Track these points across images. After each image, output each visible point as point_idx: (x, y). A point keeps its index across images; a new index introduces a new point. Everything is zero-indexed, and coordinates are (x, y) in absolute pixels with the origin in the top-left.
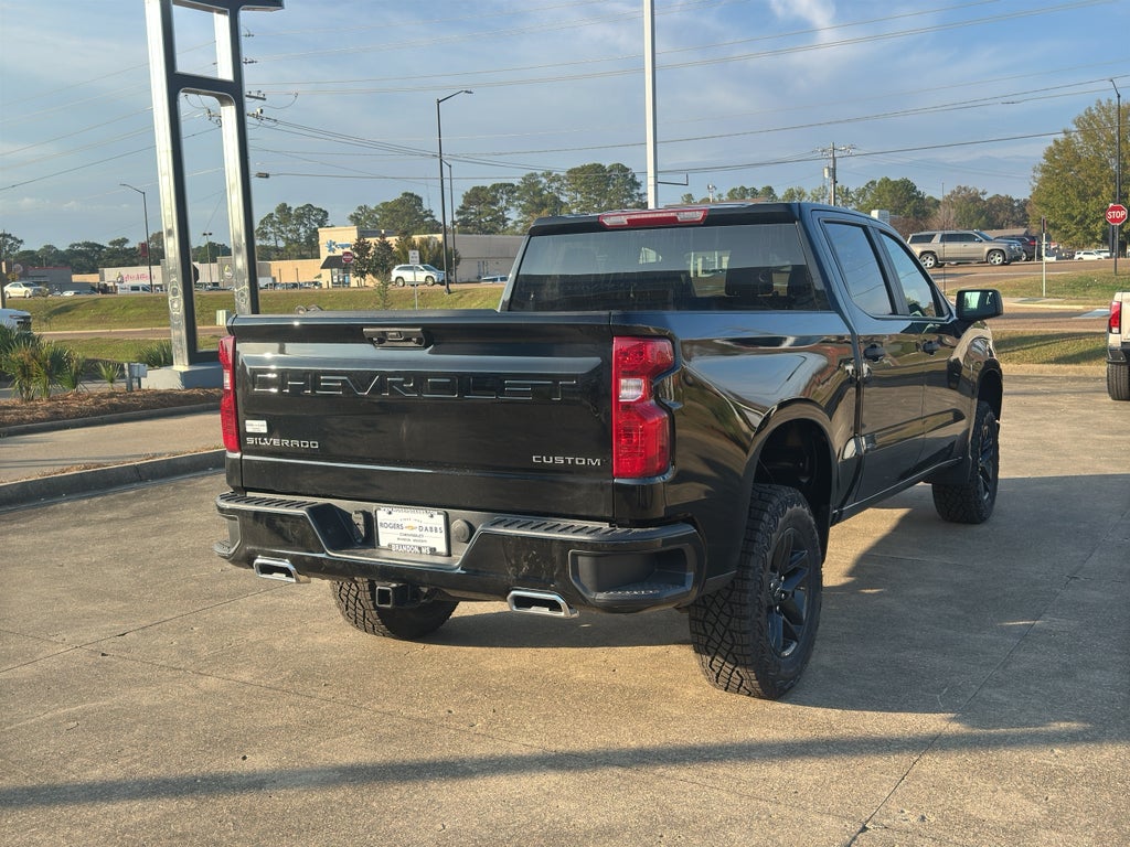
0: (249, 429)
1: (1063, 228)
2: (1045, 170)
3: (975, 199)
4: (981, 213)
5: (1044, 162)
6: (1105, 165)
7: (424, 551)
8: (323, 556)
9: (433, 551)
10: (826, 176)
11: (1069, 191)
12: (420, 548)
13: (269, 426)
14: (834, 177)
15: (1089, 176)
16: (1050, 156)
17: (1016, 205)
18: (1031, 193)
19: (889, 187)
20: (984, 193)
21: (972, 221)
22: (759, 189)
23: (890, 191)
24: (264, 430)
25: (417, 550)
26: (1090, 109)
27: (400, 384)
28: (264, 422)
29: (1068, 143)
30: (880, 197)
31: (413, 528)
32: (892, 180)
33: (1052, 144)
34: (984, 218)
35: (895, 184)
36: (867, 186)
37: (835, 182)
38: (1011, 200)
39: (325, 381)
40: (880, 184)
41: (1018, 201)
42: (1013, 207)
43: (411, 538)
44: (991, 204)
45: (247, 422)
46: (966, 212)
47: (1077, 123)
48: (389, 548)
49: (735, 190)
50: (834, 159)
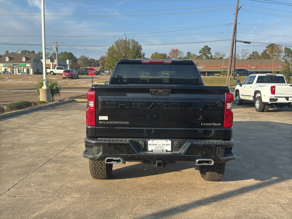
0: (100, 119)
1: (113, 68)
2: (108, 54)
3: (86, 59)
4: (88, 63)
5: (108, 52)
6: (121, 54)
7: (164, 151)
8: (135, 155)
9: (167, 151)
10: (55, 50)
11: (114, 59)
12: (163, 150)
13: (108, 118)
14: (57, 50)
15: (118, 56)
16: (109, 50)
17: (96, 61)
18: (99, 59)
19: (67, 54)
20: (88, 58)
21: (86, 64)
22: (30, 51)
23: (67, 55)
24: (107, 119)
25: (161, 151)
26: (118, 40)
27: (161, 105)
28: (107, 117)
29: (113, 47)
30: (64, 56)
31: (160, 145)
32: (67, 52)
33: (109, 48)
34: (89, 64)
35: (68, 53)
36: (61, 53)
37: (58, 52)
38: (95, 60)
39: (133, 104)
40: (64, 53)
41: (96, 60)
42: (95, 62)
43: (159, 148)
44: (90, 61)
45: (99, 117)
46: (84, 62)
47: (115, 43)
48: (152, 151)
49: (23, 51)
50: (57, 46)
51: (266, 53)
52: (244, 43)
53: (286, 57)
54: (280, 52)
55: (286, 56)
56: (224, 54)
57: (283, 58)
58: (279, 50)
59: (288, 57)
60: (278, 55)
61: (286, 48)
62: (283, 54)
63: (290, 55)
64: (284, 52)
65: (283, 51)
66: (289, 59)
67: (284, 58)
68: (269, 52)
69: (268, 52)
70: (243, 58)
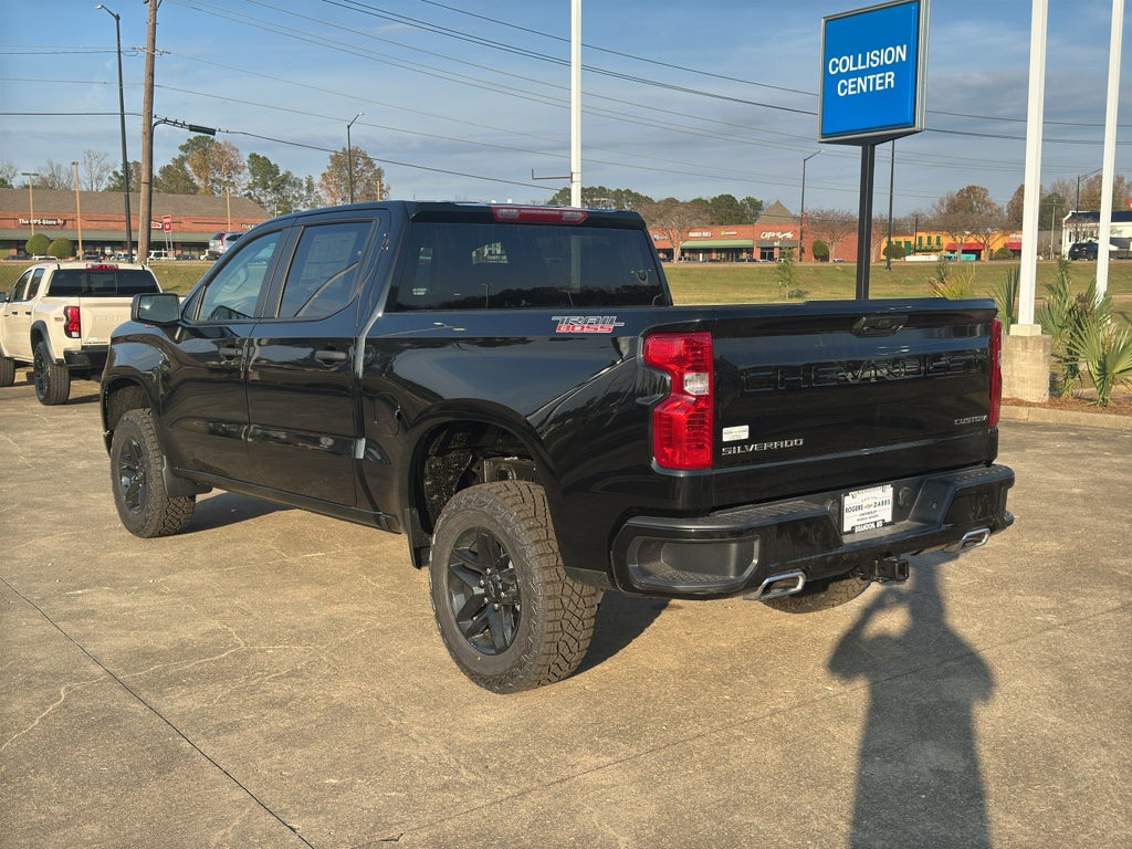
0: (726, 438)
7: (877, 525)
9: (884, 524)
13: (751, 432)
24: (745, 436)
25: (873, 526)
28: (747, 427)
31: (869, 506)
39: (820, 373)
43: (868, 516)
45: (725, 430)
48: (852, 531)
51: (183, 169)
52: (191, 130)
53: (258, 190)
54: (234, 168)
55: (255, 184)
56: (11, 167)
57: (246, 192)
58: (231, 164)
59: (265, 189)
60: (226, 179)
61: (254, 157)
62: (245, 178)
63: (270, 183)
64: (247, 171)
65: (244, 167)
66: (268, 198)
67: (249, 194)
68: (194, 167)
69: (188, 167)
70: (95, 186)
